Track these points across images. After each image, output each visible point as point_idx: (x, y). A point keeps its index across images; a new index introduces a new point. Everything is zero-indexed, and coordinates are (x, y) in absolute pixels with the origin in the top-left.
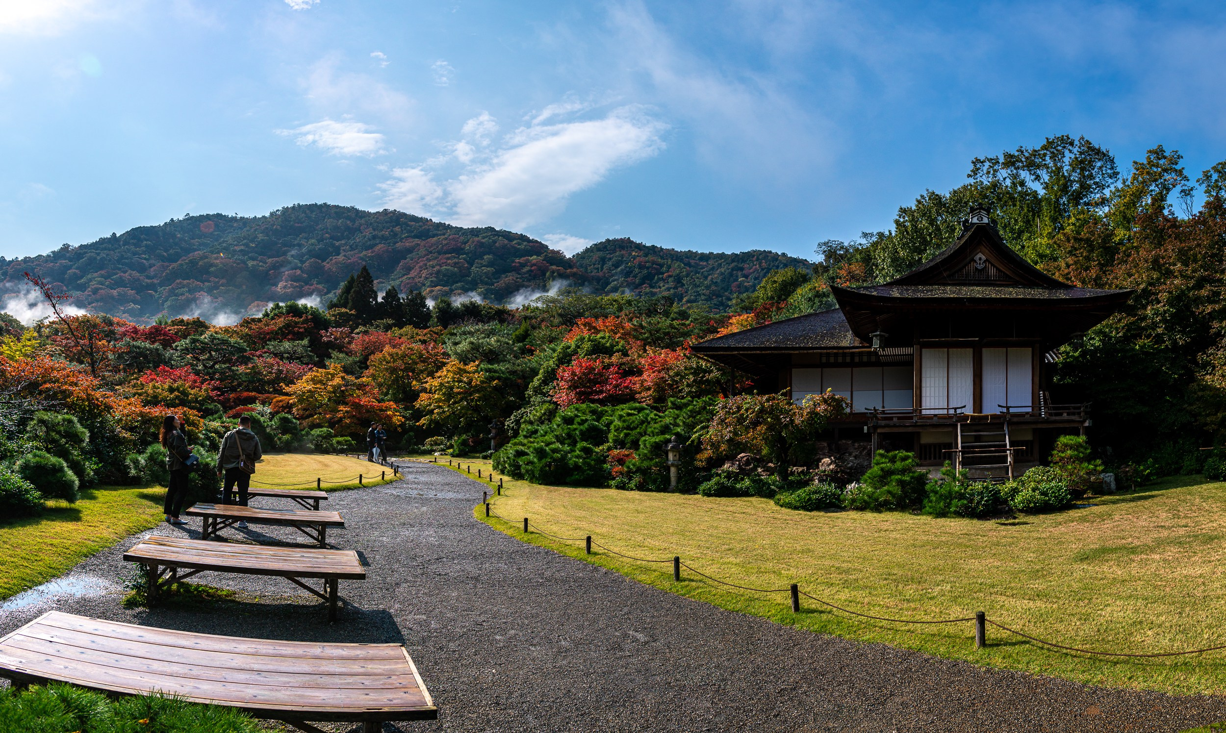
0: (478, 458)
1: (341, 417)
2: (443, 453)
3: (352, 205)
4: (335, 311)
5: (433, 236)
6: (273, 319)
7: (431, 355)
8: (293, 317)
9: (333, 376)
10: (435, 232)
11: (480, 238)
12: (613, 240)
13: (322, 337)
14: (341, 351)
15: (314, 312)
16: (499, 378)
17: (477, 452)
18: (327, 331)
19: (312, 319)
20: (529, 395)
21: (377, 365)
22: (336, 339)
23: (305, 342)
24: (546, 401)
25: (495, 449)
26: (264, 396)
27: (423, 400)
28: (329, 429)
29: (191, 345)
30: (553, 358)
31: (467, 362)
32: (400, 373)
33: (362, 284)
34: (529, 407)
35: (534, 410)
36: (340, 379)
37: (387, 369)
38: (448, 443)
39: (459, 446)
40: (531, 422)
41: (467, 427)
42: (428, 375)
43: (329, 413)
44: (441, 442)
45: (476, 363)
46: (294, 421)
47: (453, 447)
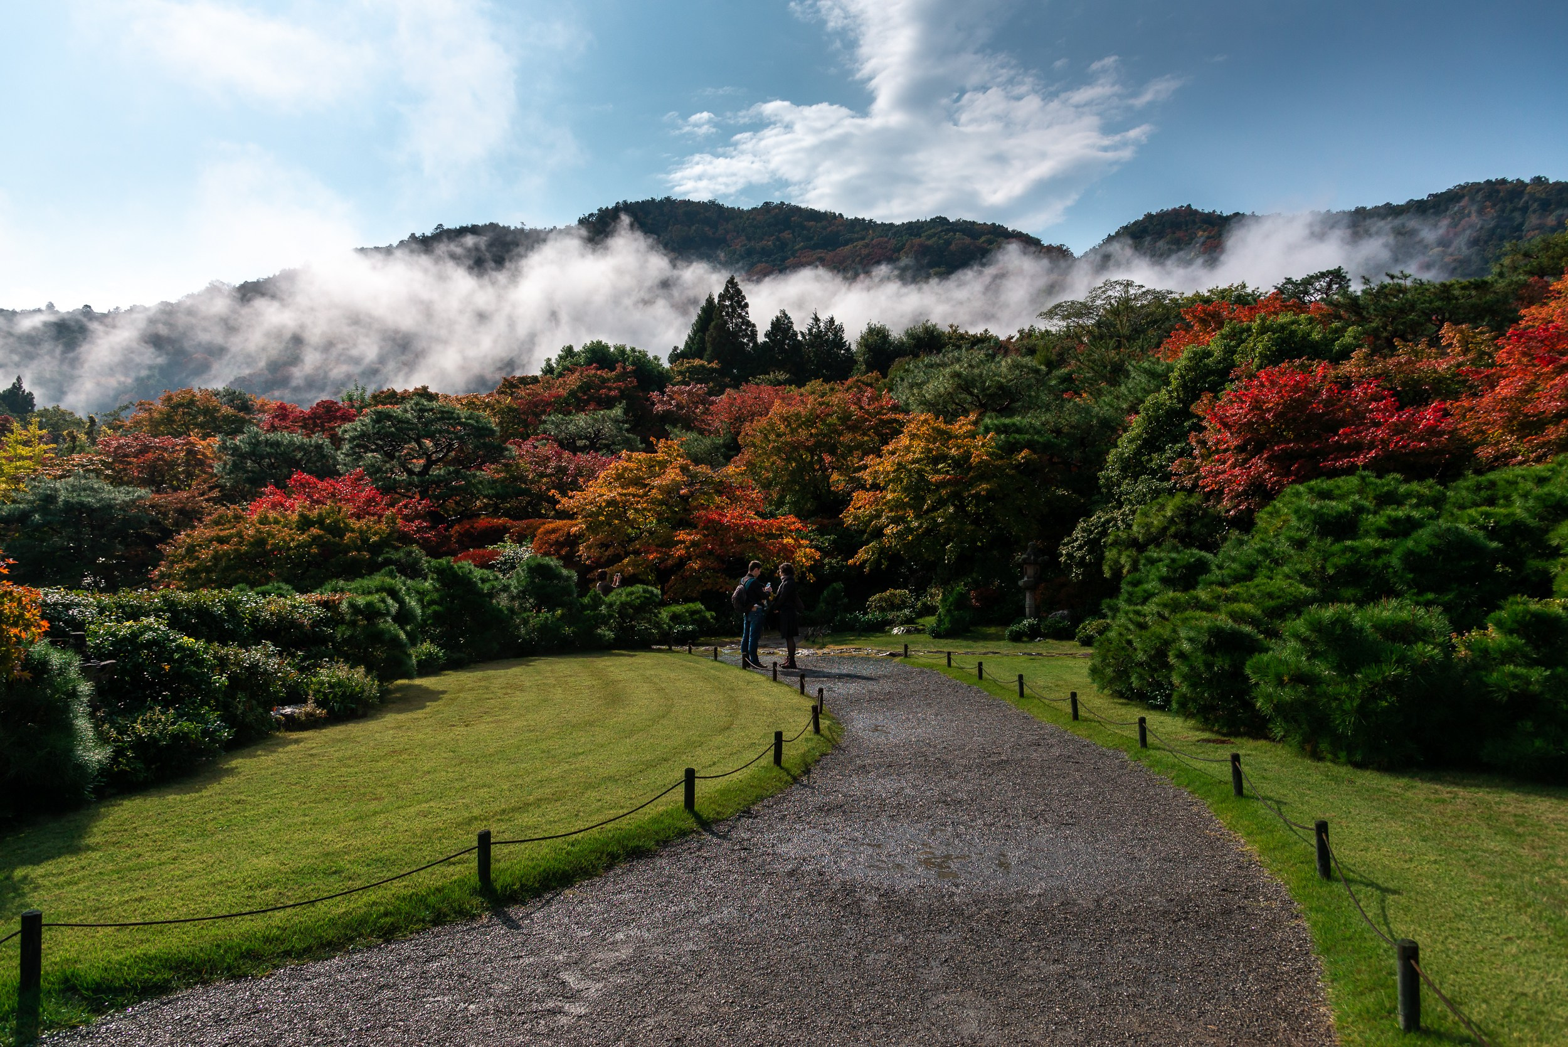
0: (999, 638)
1: (681, 558)
2: (912, 627)
3: (712, 199)
4: (682, 364)
5: (846, 243)
6: (560, 375)
7: (867, 412)
8: (598, 369)
9: (663, 465)
10: (848, 236)
11: (923, 239)
12: (1158, 215)
13: (653, 404)
14: (688, 428)
15: (639, 359)
16: (1030, 445)
17: (989, 623)
18: (663, 393)
19: (634, 371)
20: (1108, 479)
21: (757, 442)
22: (679, 406)
23: (617, 411)
24: (1164, 490)
25: (1036, 613)
26: (523, 523)
27: (859, 508)
28: (650, 588)
29: (373, 427)
30: (1168, 383)
31: (951, 418)
32: (806, 456)
33: (727, 313)
34: (1120, 508)
35: (1134, 512)
36: (678, 471)
37: (778, 450)
38: (919, 604)
39: (949, 611)
40: (1134, 543)
41: (963, 565)
42: (866, 453)
43: (657, 551)
44: (904, 602)
45: (972, 417)
46: (565, 572)
47: (933, 615)
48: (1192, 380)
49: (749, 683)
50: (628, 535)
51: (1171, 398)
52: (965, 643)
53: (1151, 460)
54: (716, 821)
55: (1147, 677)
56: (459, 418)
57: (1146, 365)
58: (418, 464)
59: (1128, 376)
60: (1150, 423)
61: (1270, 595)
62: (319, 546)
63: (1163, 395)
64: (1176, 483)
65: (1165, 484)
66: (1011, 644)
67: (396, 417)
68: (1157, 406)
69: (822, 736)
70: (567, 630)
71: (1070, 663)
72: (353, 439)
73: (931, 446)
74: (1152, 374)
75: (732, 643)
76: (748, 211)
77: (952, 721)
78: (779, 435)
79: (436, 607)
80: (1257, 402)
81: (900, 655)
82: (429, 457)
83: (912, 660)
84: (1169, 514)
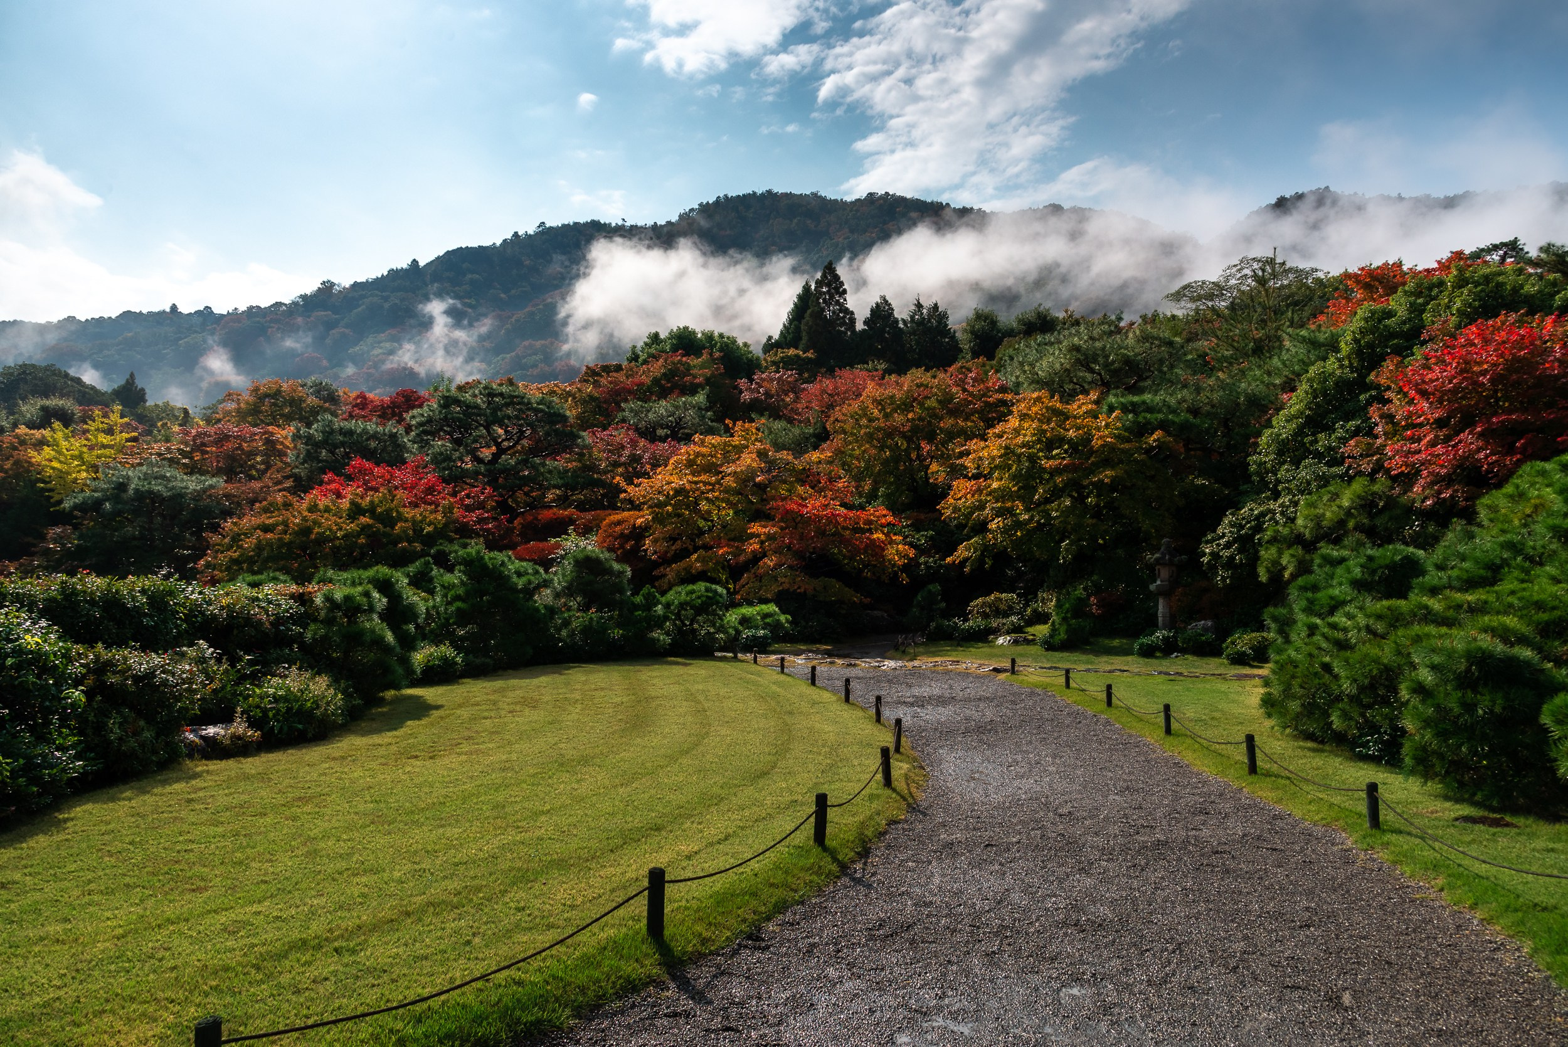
0: (1126, 652)
1: (755, 553)
2: (1020, 637)
3: (814, 191)
4: (776, 355)
6: (645, 362)
7: (971, 394)
8: (683, 356)
9: (739, 449)
13: (741, 392)
14: (774, 415)
15: (727, 345)
16: (1163, 425)
17: (1113, 634)
18: (751, 380)
19: (721, 358)
20: (1261, 464)
21: (847, 427)
22: (768, 394)
23: (700, 398)
24: (1334, 477)
25: (1171, 625)
26: (589, 516)
27: (960, 499)
28: (714, 586)
29: (440, 412)
30: (1337, 350)
31: (1069, 397)
32: (902, 444)
33: (824, 300)
34: (1275, 500)
35: (1296, 504)
36: (754, 456)
37: (870, 437)
38: (1029, 610)
39: (1064, 619)
40: (1298, 539)
41: (1081, 565)
42: (969, 438)
43: (728, 546)
44: (1011, 608)
45: (1094, 396)
46: (616, 566)
47: (1046, 623)
48: (1371, 345)
49: (814, 703)
50: (699, 528)
51: (1341, 366)
52: (1084, 657)
53: (1316, 441)
54: (697, 958)
55: (1355, 715)
56: (529, 403)
57: (1304, 333)
58: (486, 453)
59: (1281, 347)
60: (1315, 398)
61: (1539, 606)
62: (368, 536)
63: (1331, 364)
64: (1349, 467)
65: (1335, 470)
66: (1141, 660)
67: (464, 402)
68: (1324, 377)
69: (894, 790)
70: (617, 633)
71: (1222, 686)
72: (421, 424)
73: (1045, 427)
74: (1313, 344)
75: (810, 651)
76: (852, 203)
77: (1075, 767)
78: (870, 420)
79: (459, 604)
80: (1467, 362)
81: (1005, 671)
82: (498, 445)
83: (1021, 678)
84: (1346, 503)
